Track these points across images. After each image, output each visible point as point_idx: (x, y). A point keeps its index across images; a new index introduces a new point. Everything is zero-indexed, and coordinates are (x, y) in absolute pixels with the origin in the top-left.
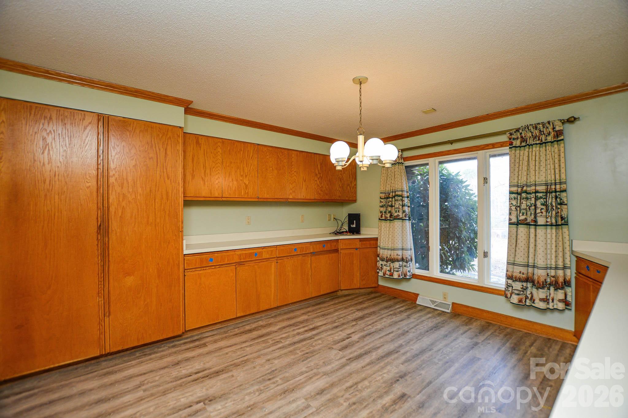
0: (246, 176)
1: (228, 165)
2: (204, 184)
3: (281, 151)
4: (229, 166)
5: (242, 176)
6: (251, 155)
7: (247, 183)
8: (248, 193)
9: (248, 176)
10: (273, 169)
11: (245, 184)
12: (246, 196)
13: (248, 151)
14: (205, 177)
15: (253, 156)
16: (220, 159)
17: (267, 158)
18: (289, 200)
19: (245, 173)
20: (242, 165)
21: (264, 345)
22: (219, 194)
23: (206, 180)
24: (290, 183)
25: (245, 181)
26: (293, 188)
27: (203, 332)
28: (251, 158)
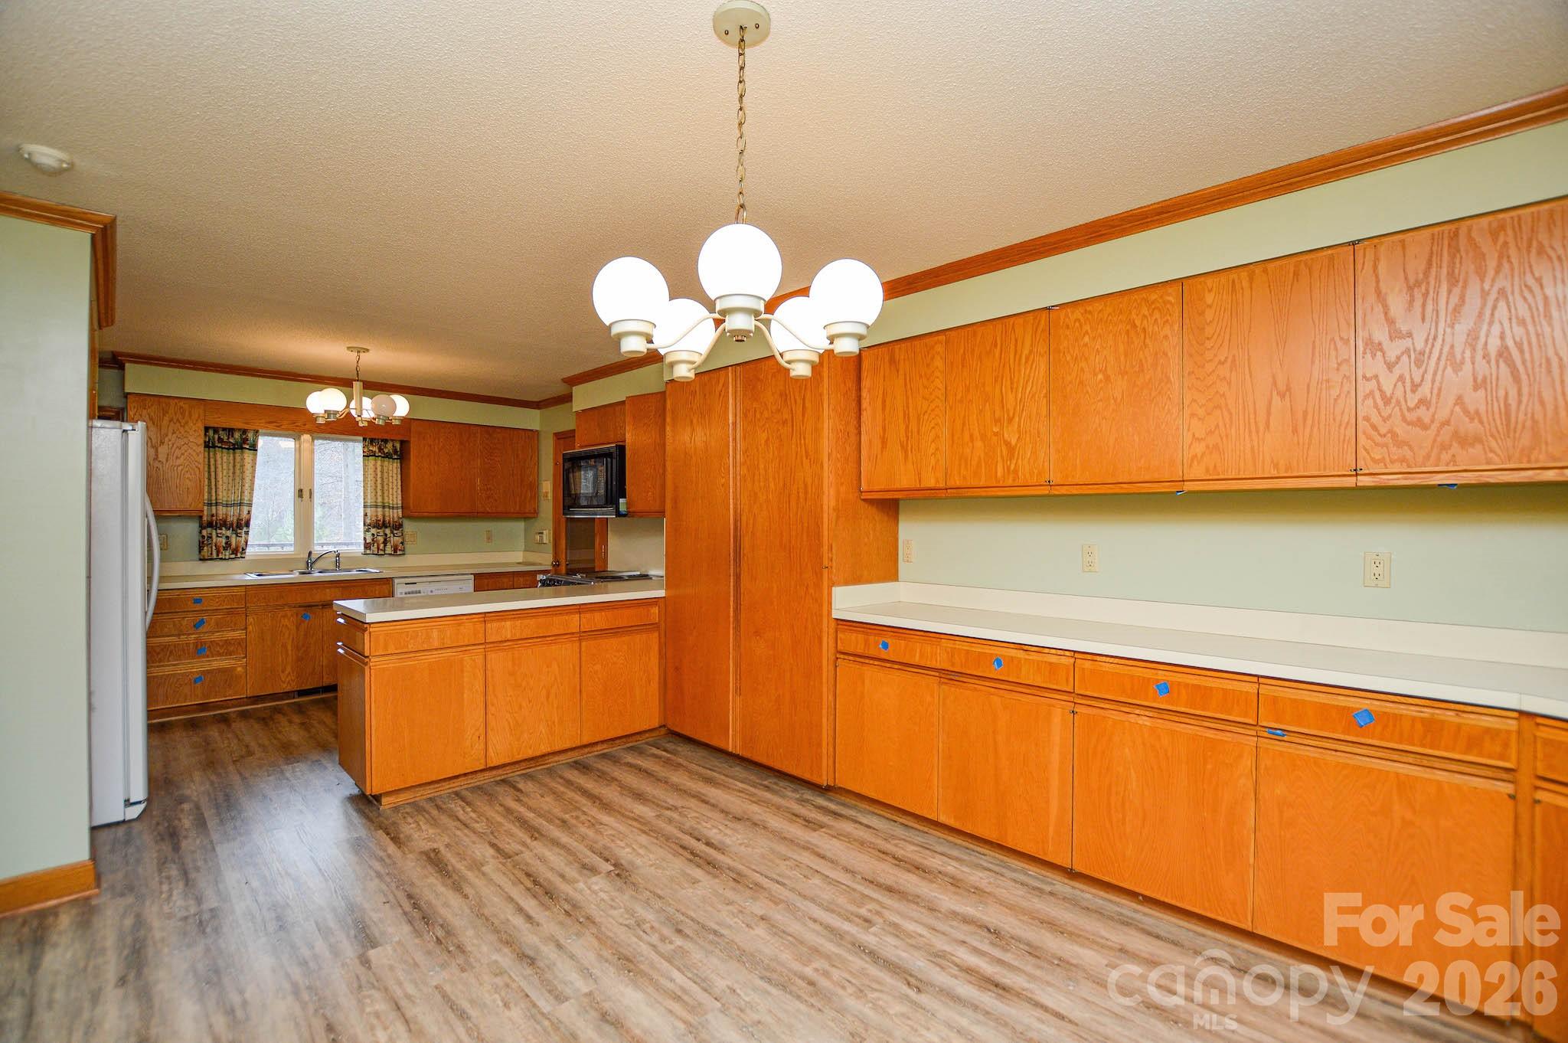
0: (1010, 420)
1: (958, 398)
2: (906, 457)
3: (1146, 300)
4: (961, 401)
5: (997, 421)
6: (1026, 352)
7: (1013, 442)
8: (1016, 471)
9: (1017, 419)
10: (1107, 378)
11: (1008, 444)
12: (1010, 482)
13: (1016, 341)
14: (908, 440)
15: (1031, 352)
16: (940, 386)
17: (1086, 345)
18: (1189, 487)
19: (1008, 410)
20: (997, 391)
21: (842, 900)
22: (937, 481)
23: (909, 448)
24: (1193, 415)
25: (1006, 435)
26: (1211, 432)
27: (876, 811)
28: (1027, 359)
